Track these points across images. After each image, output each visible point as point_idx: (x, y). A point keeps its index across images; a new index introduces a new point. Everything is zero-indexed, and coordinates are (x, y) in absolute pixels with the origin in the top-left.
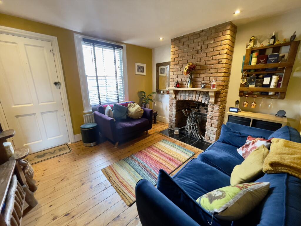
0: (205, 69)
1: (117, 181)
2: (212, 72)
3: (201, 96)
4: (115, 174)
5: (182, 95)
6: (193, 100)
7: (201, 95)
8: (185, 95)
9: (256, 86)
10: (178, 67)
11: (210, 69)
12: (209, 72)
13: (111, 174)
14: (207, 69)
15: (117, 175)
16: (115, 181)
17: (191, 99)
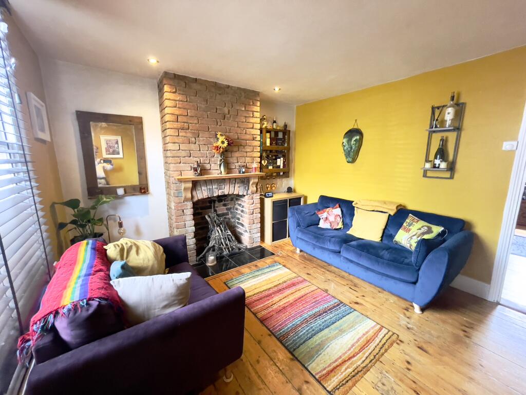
0: (238, 146)
1: (362, 356)
2: (248, 150)
3: (237, 186)
4: (345, 361)
5: (206, 188)
6: (226, 193)
7: (238, 183)
8: (211, 187)
9: (273, 167)
10: (189, 135)
11: (244, 146)
12: (243, 150)
13: (346, 369)
14: (241, 145)
15: (345, 357)
16: (364, 359)
17: (222, 192)
